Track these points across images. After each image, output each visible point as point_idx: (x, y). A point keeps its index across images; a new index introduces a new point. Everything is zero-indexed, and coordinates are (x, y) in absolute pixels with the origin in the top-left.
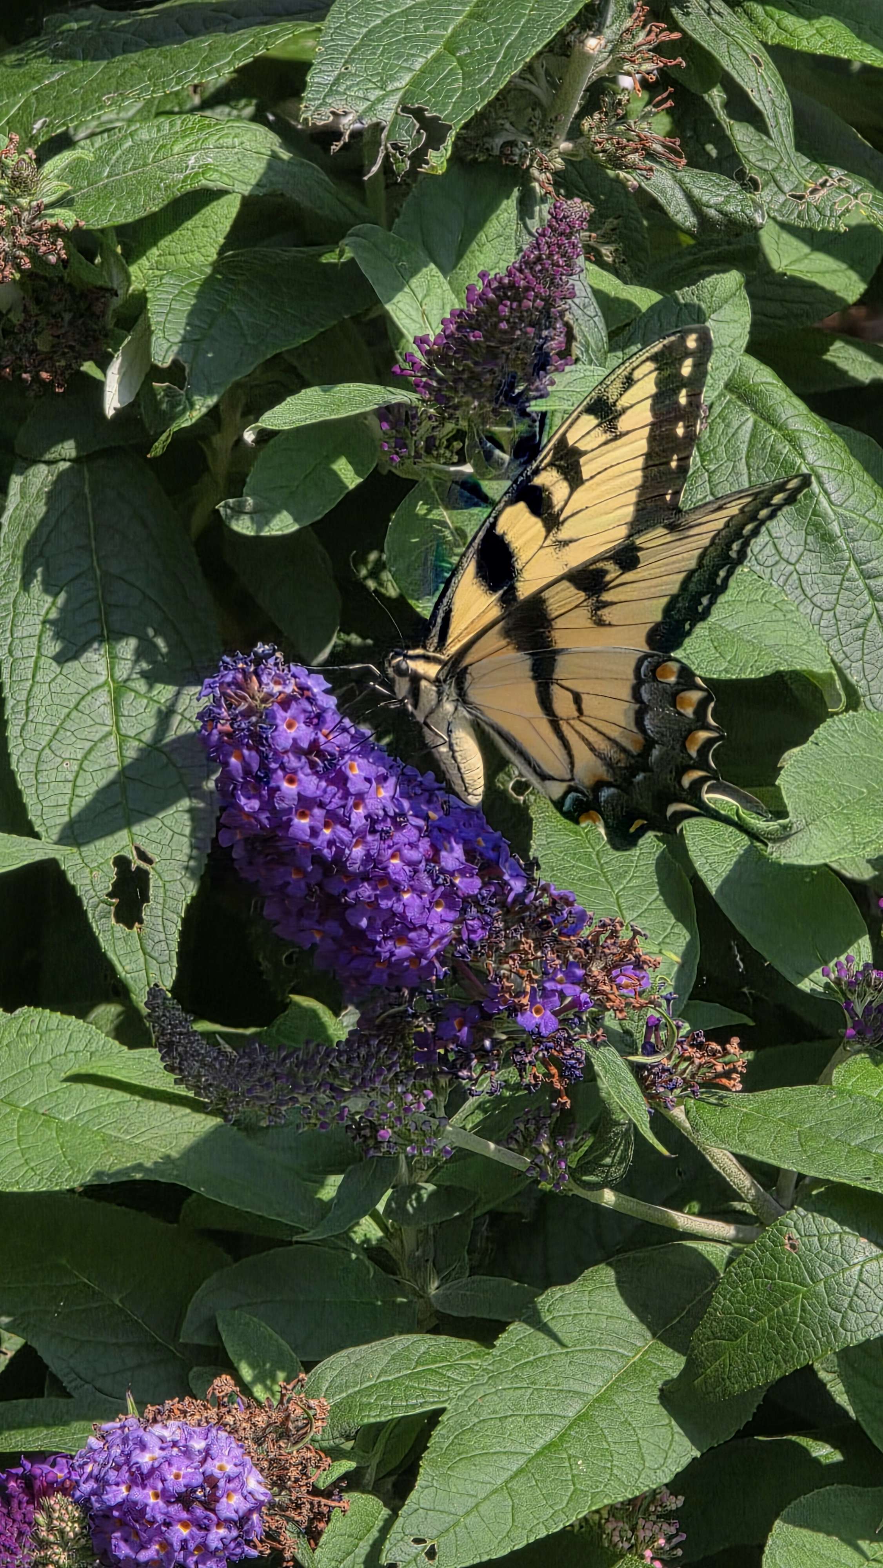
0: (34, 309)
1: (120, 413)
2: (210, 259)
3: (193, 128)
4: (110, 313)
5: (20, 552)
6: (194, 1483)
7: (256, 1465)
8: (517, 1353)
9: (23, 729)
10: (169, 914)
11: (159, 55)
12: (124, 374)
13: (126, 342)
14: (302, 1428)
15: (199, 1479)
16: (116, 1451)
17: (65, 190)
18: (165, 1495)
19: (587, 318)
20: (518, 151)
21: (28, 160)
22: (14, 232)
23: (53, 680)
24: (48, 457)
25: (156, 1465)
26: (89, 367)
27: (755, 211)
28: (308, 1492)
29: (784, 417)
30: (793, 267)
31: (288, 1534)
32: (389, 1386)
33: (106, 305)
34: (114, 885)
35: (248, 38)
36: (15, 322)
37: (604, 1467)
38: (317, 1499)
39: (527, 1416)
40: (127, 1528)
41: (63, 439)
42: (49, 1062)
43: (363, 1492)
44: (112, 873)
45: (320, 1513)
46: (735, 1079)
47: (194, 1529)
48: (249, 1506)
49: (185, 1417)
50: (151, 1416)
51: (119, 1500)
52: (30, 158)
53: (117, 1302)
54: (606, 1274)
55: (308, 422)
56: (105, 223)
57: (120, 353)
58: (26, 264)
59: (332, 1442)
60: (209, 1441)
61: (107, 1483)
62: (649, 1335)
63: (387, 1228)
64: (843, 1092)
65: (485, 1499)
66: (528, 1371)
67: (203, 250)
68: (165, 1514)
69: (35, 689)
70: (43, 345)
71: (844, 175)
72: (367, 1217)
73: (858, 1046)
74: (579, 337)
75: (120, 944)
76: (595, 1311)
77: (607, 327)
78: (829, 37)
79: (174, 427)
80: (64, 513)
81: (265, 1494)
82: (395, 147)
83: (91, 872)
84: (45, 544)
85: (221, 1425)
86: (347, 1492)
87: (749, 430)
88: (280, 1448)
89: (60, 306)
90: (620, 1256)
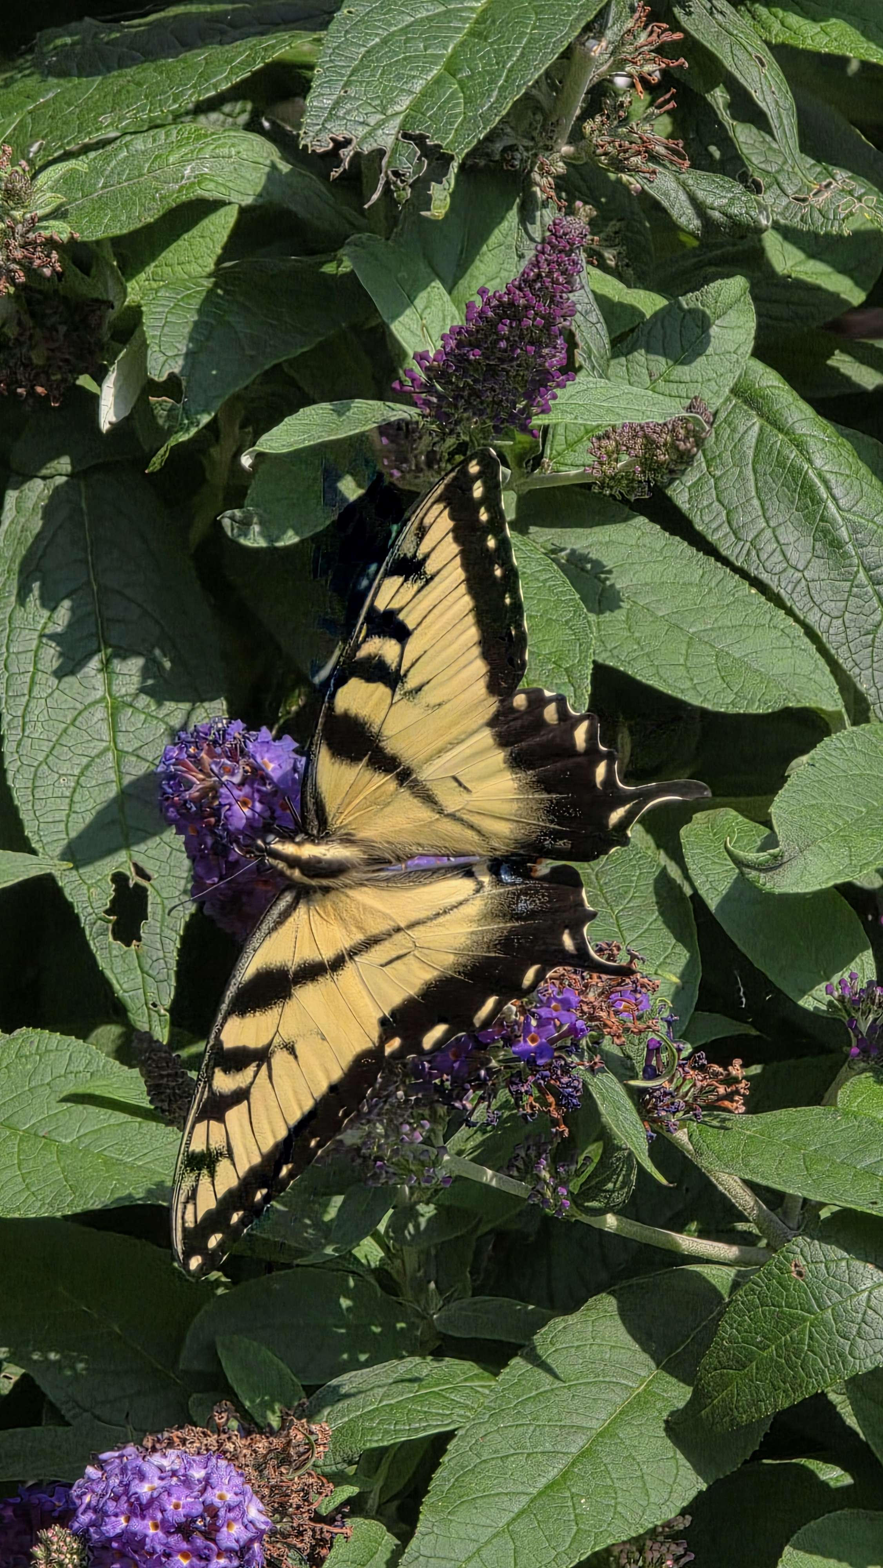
0: (29, 322)
1: (115, 428)
2: (208, 270)
3: (188, 138)
4: (106, 326)
5: (16, 567)
6: (195, 1512)
7: (257, 1493)
8: (519, 1389)
9: (19, 745)
10: (167, 932)
11: (155, 71)
12: (120, 387)
13: (121, 355)
14: (305, 1453)
15: (200, 1508)
16: (115, 1481)
17: (59, 201)
18: (165, 1526)
19: (589, 325)
20: (519, 156)
21: (21, 172)
22: (7, 245)
23: (50, 695)
24: (44, 472)
25: (155, 1494)
26: (85, 381)
27: (760, 212)
28: (310, 1519)
29: (790, 421)
30: (798, 269)
31: (290, 1561)
32: (392, 1410)
33: (101, 318)
34: (112, 902)
35: (245, 51)
36: (10, 335)
37: (607, 1505)
38: (319, 1526)
39: (529, 1455)
40: (126, 1560)
41: (58, 456)
42: (48, 1084)
43: (366, 1517)
44: (111, 889)
45: (322, 1540)
46: (737, 1102)
47: (194, 1560)
48: (250, 1535)
49: (184, 1444)
50: (150, 1445)
51: (118, 1531)
52: (24, 170)
53: (117, 1329)
54: (607, 1303)
55: (307, 444)
56: (99, 235)
57: (115, 366)
58: (21, 278)
59: (334, 1468)
60: (209, 1470)
61: (106, 1514)
62: (653, 1365)
63: (388, 1248)
64: (847, 1114)
65: (486, 1543)
66: (530, 1408)
67: (200, 261)
68: (165, 1545)
69: (31, 705)
70: (38, 358)
71: (849, 178)
72: (369, 1238)
73: (862, 1065)
74: (581, 344)
75: (118, 962)
76: (598, 1341)
77: (610, 334)
78: (834, 35)
79: (172, 442)
80: (60, 527)
81: (266, 1523)
82: (396, 174)
83: (89, 890)
84: (41, 557)
85: (222, 1453)
86: (349, 1517)
87: (755, 435)
88: (281, 1474)
89: (55, 319)
90: (625, 1283)
